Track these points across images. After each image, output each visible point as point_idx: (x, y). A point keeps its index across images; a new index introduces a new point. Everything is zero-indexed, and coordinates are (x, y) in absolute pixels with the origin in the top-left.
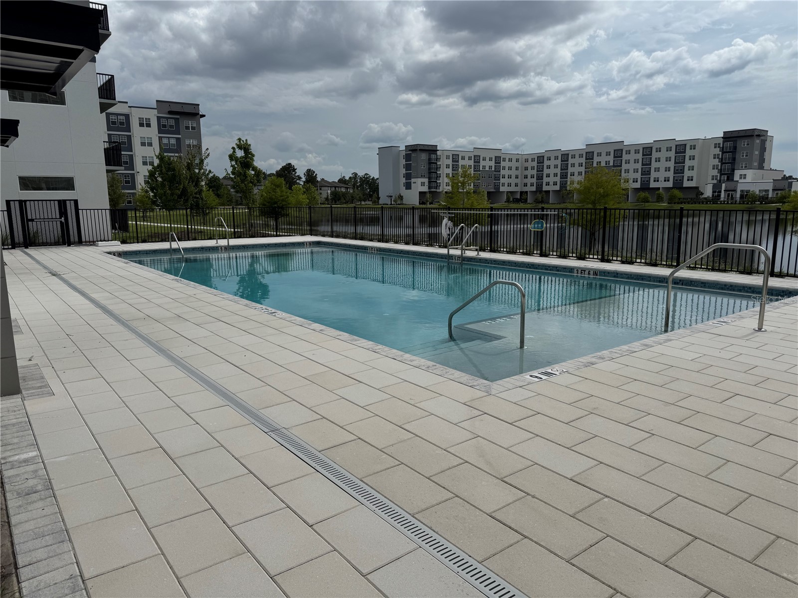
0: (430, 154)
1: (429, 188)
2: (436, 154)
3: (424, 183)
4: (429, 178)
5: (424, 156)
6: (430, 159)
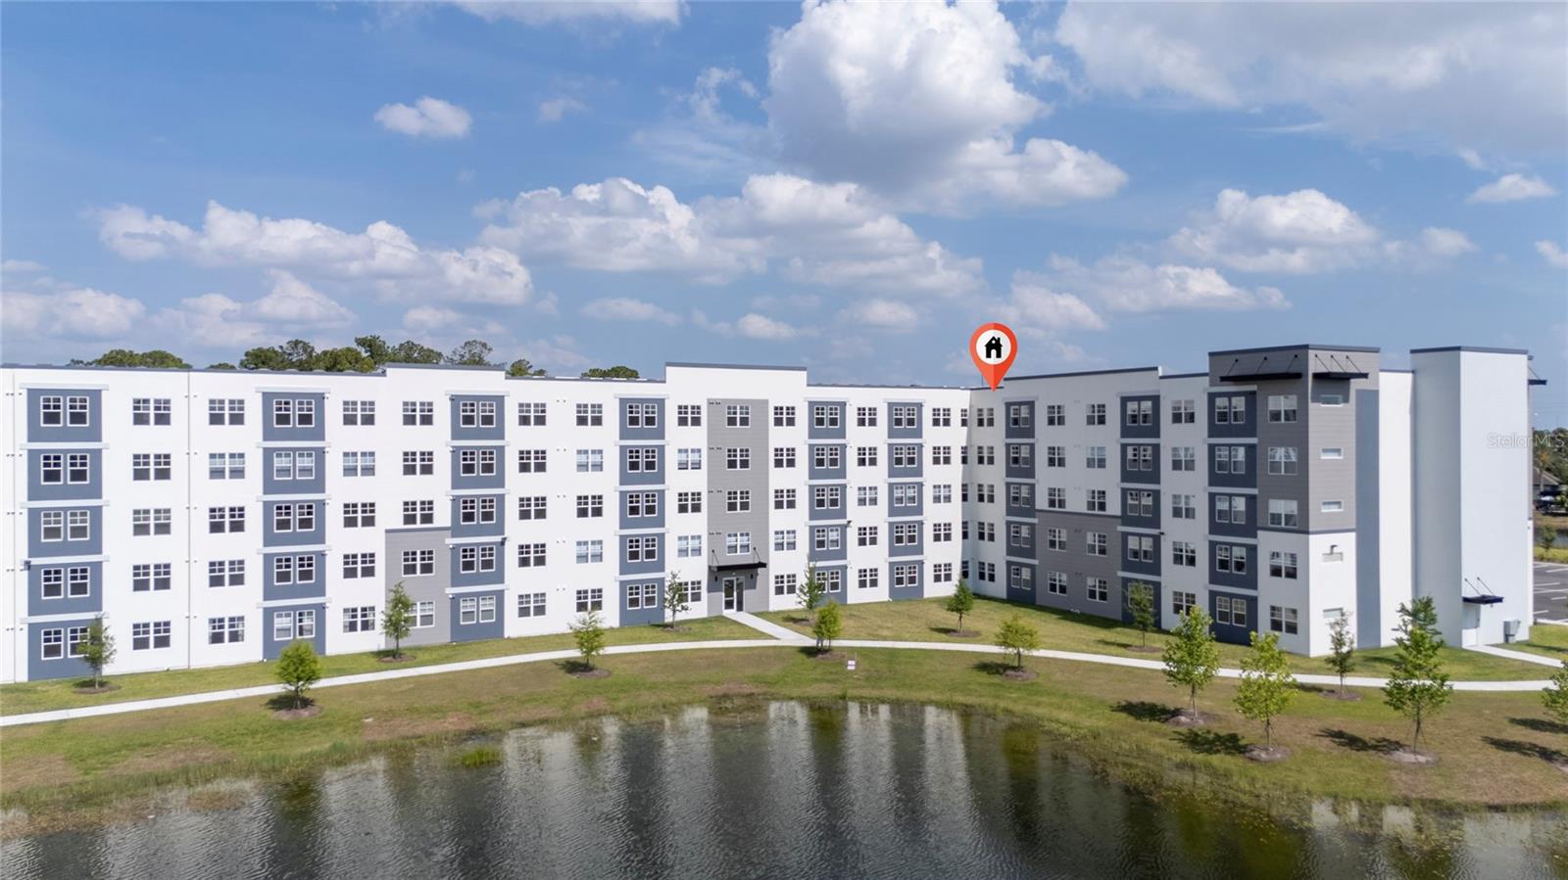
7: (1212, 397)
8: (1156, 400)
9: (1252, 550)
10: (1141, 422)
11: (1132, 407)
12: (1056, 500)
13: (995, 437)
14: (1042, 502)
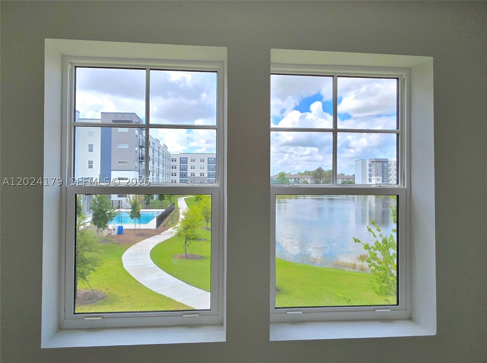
0: (383, 164)
1: (383, 182)
2: (388, 163)
3: (379, 179)
4: (383, 176)
5: (379, 165)
6: (383, 166)
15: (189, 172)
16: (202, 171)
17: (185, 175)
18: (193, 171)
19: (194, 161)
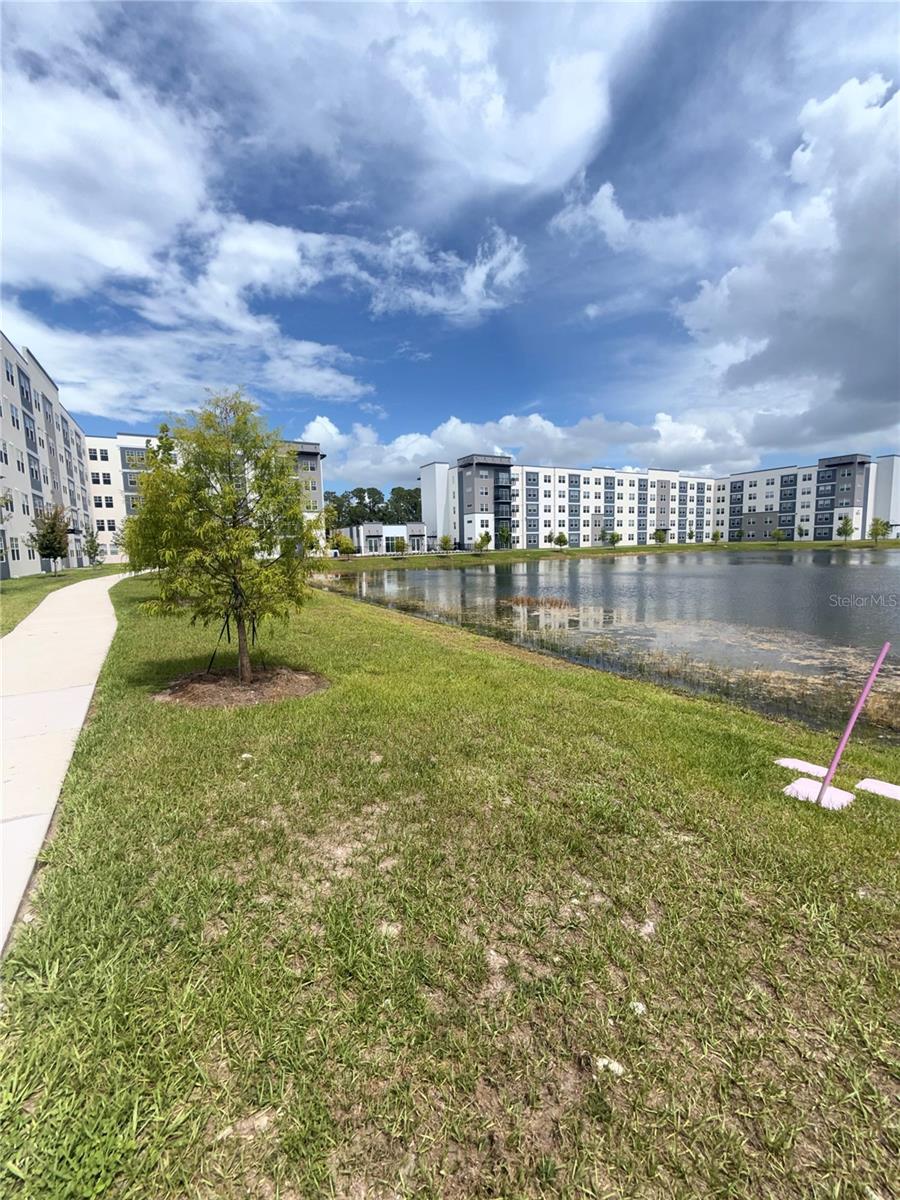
7: (819, 473)
8: (796, 476)
9: (832, 514)
10: (789, 482)
11: (785, 479)
12: (752, 510)
13: (727, 494)
14: (745, 510)
15: (746, 505)
16: (769, 502)
17: (740, 512)
18: (752, 503)
19: (755, 485)
